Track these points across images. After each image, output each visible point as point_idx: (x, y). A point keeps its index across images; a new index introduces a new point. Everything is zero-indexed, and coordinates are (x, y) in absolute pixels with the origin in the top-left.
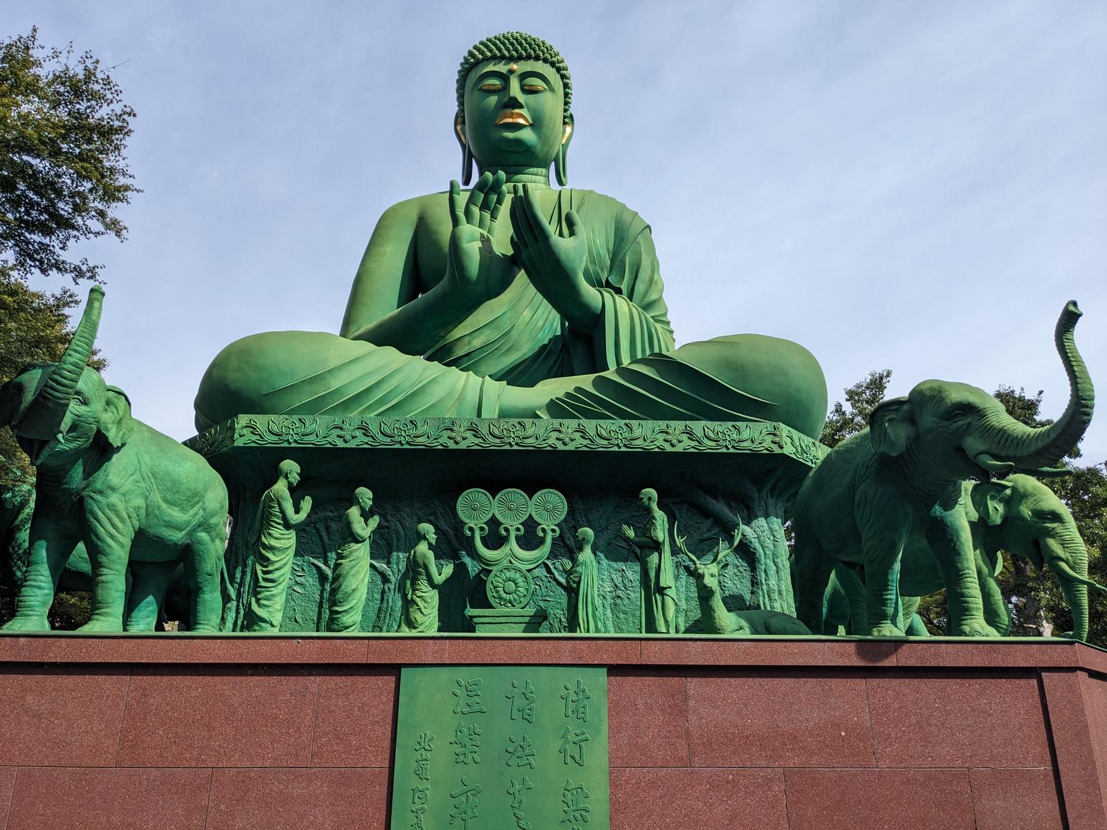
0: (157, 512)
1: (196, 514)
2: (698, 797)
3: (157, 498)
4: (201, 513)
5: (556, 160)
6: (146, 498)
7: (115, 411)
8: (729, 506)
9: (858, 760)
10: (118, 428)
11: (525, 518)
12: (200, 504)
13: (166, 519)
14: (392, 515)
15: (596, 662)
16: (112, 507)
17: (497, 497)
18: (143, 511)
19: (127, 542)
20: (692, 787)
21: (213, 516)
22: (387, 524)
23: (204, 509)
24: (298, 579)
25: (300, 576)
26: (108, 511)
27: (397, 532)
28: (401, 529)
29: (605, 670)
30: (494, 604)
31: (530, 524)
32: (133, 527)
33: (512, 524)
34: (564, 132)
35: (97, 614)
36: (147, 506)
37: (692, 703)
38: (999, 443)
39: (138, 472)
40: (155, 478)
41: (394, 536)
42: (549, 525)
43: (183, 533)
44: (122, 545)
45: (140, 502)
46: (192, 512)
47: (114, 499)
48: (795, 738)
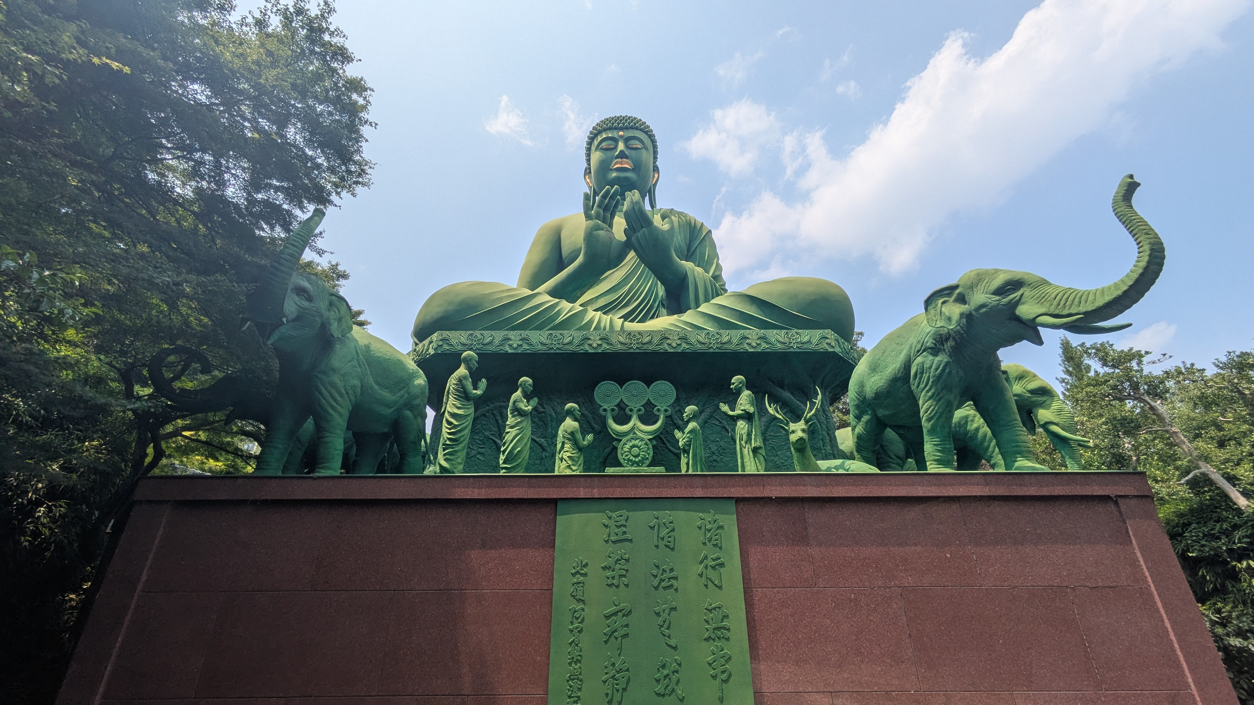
0: (370, 391)
1: (402, 396)
2: (825, 615)
3: (371, 380)
4: (406, 395)
5: (650, 191)
6: (361, 381)
7: (337, 311)
8: (792, 393)
9: (965, 579)
10: (339, 324)
11: (645, 401)
12: (406, 389)
13: (378, 397)
14: (547, 404)
15: (725, 496)
16: (333, 385)
17: (624, 387)
18: (358, 390)
19: (346, 413)
20: (819, 606)
21: (415, 398)
22: (543, 410)
23: (409, 394)
24: (480, 450)
25: (482, 448)
26: (329, 387)
27: (551, 416)
28: (554, 414)
29: (733, 502)
30: (625, 465)
31: (649, 405)
32: (350, 401)
33: (635, 405)
34: (654, 177)
35: (319, 468)
36: (362, 386)
37: (811, 530)
38: (1059, 304)
39: (355, 360)
40: (369, 365)
41: (549, 418)
42: (663, 407)
43: (392, 409)
44: (341, 415)
45: (357, 382)
46: (399, 394)
47: (336, 379)
48: (907, 560)
